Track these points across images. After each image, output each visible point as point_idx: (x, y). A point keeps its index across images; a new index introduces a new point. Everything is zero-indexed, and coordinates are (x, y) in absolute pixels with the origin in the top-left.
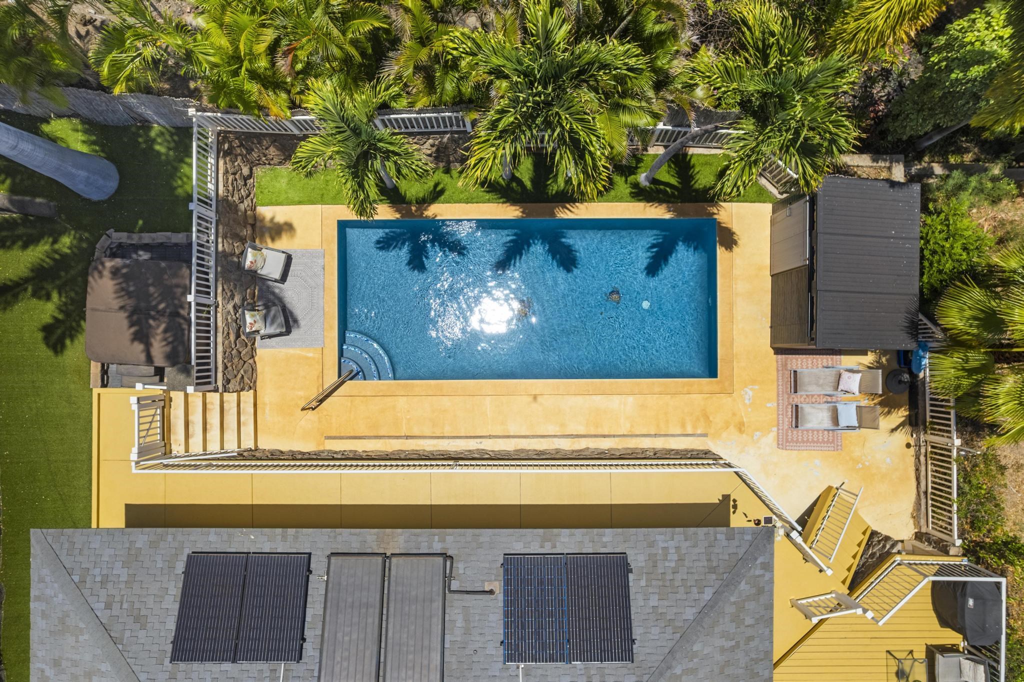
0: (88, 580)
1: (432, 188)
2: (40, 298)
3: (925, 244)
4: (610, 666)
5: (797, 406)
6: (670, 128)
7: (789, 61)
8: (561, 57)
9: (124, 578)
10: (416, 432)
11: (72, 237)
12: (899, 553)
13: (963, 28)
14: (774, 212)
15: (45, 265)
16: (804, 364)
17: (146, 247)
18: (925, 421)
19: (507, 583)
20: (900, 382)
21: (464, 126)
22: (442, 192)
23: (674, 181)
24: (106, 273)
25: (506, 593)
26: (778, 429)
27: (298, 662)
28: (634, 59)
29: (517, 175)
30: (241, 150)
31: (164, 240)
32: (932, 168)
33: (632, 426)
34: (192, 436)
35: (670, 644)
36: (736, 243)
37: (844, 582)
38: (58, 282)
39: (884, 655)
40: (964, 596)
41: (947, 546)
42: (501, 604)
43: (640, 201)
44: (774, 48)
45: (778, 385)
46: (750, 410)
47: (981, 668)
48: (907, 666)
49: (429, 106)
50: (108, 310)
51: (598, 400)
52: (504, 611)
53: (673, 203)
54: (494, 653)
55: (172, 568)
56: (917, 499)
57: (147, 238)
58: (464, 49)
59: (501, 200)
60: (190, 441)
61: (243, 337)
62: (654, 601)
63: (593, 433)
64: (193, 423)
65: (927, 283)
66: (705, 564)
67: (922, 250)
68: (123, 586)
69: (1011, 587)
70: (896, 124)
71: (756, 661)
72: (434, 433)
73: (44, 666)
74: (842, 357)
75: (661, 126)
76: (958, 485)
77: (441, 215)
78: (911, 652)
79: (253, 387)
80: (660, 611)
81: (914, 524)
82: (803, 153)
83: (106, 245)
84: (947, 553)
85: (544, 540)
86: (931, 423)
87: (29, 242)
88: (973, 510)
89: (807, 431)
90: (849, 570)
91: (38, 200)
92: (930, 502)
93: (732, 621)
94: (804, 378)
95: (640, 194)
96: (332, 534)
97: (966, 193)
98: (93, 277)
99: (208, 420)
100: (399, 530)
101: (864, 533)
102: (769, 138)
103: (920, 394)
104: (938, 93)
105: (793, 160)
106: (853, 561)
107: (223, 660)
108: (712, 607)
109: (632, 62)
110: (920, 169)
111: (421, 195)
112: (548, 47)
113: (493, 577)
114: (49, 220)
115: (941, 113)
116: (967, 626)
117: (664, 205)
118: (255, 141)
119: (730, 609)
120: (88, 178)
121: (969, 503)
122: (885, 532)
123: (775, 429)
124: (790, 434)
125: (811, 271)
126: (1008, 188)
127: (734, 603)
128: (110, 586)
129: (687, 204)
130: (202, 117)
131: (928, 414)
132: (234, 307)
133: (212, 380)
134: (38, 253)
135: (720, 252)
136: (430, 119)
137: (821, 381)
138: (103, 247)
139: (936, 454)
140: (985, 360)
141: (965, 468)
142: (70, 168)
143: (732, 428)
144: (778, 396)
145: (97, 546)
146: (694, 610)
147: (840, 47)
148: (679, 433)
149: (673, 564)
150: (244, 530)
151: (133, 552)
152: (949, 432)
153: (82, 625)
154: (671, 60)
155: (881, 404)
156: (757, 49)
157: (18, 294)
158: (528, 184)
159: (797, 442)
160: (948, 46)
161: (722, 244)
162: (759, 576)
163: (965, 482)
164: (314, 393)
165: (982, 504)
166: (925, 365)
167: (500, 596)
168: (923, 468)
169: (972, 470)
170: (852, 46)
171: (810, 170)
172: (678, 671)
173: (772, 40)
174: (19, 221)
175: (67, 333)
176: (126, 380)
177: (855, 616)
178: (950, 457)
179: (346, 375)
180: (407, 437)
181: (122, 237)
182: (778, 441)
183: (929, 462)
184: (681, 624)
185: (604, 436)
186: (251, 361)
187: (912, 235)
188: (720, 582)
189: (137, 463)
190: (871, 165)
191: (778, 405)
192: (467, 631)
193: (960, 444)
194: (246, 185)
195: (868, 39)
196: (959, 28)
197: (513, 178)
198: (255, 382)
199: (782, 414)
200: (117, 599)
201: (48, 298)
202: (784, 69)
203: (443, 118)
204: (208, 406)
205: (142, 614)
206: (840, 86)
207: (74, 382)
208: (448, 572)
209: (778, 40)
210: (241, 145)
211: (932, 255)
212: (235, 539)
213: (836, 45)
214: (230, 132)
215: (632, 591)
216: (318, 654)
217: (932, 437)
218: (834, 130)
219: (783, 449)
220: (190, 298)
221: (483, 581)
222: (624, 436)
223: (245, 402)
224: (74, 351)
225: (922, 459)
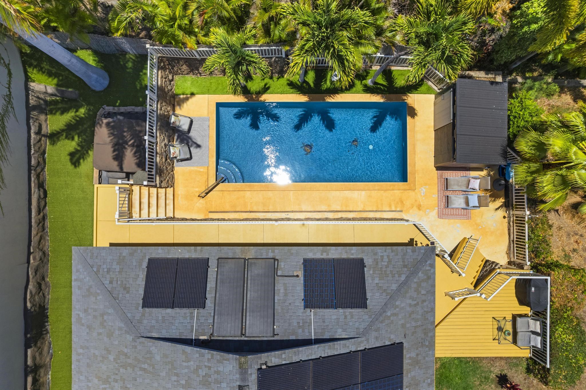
0: (101, 270)
1: (263, 87)
2: (69, 139)
3: (510, 113)
4: (356, 311)
5: (448, 196)
6: (383, 56)
7: (440, 18)
8: (334, 16)
9: (118, 270)
10: (255, 209)
11: (85, 109)
12: (499, 268)
13: (528, 6)
14: (435, 99)
15: (72, 123)
16: (451, 175)
17: (121, 114)
18: (513, 204)
19: (305, 271)
20: (500, 185)
21: (282, 54)
22: (268, 88)
23: (385, 83)
24: (104, 125)
25: (305, 276)
26: (438, 208)
27: (204, 309)
28: (368, 18)
29: (307, 80)
30: (169, 67)
31: (131, 110)
32: (517, 79)
33: (364, 206)
34: (143, 209)
35: (385, 301)
36: (416, 114)
37: (472, 284)
38: (78, 131)
39: (491, 319)
40: (530, 287)
41: (523, 265)
42: (302, 282)
43: (368, 93)
44: (433, 12)
45: (438, 186)
46: (424, 198)
47: (538, 323)
48: (502, 324)
49: (265, 43)
50: (105, 144)
51: (347, 193)
52: (304, 285)
53: (385, 94)
54: (299, 305)
55: (140, 265)
56: (509, 244)
57: (123, 109)
58: (289, 12)
59: (298, 93)
60: (142, 212)
61: (168, 160)
62: (377, 281)
63: (344, 210)
64: (143, 203)
65: (512, 132)
66: (402, 263)
67: (509, 116)
68: (117, 273)
69: (552, 282)
70: (497, 56)
71: (427, 312)
72: (264, 209)
73: (79, 313)
74: (471, 172)
75: (379, 55)
76: (528, 235)
77: (268, 100)
78: (505, 318)
79: (173, 186)
80: (380, 285)
81: (508, 257)
82: (448, 63)
83: (102, 113)
84: (523, 269)
85: (323, 252)
86: (516, 205)
87: (64, 111)
88: (536, 247)
89: (453, 208)
90: (474, 278)
91: (70, 90)
92: (515, 245)
93: (415, 291)
94: (451, 182)
95: (368, 90)
96: (219, 249)
97: (533, 90)
98: (97, 128)
99: (150, 202)
100: (252, 247)
101: (482, 261)
102: (430, 54)
103: (510, 191)
104: (516, 39)
105: (443, 66)
106: (476, 274)
107: (167, 307)
108: (405, 284)
109: (367, 19)
110: (511, 79)
111: (258, 90)
112: (328, 11)
113: (298, 270)
114: (75, 100)
115: (519, 49)
116: (531, 301)
117: (380, 95)
118: (176, 62)
119: (414, 285)
120: (97, 78)
121: (534, 244)
122: (492, 260)
123: (437, 208)
124: (444, 211)
125: (454, 125)
126: (554, 88)
127: (416, 282)
128: (111, 273)
129: (391, 95)
130: (152, 49)
131: (514, 200)
132: (165, 145)
133: (154, 180)
134: (68, 117)
135: (409, 119)
136: (265, 50)
137: (460, 184)
138: (101, 114)
139: (518, 220)
140: (538, 167)
141: (532, 226)
142: (90, 73)
143: (415, 207)
144: (438, 191)
145: (104, 255)
146: (396, 285)
147: (463, 11)
148: (388, 210)
149: (386, 264)
150: (176, 247)
151: (121, 258)
152: (524, 208)
153: (99, 291)
154: (384, 21)
155: (491, 196)
156: (424, 13)
157: (59, 137)
158: (312, 85)
159: (448, 215)
160: (522, 15)
161: (409, 115)
162: (428, 270)
163: (532, 233)
164: (203, 189)
165: (540, 244)
166: (512, 176)
167: (302, 278)
168: (512, 228)
169: (535, 227)
170: (469, 11)
171: (451, 71)
172: (389, 314)
173: (432, 8)
174: (60, 101)
175: (82, 156)
176: (111, 180)
177: (476, 297)
178: (524, 221)
179: (221, 179)
180: (251, 212)
181: (110, 109)
182: (438, 214)
183: (515, 225)
184: (390, 291)
185: (350, 211)
186: (172, 173)
187: (504, 108)
188: (409, 272)
189: (118, 220)
190: (485, 76)
191: (438, 196)
192: (286, 294)
193: (529, 214)
194: (170, 84)
195: (477, 7)
196: (526, 6)
197: (305, 82)
198: (174, 184)
199: (440, 201)
200: (115, 279)
201: (73, 139)
202: (437, 22)
203: (272, 50)
204: (151, 195)
205: (127, 286)
206: (464, 30)
207: (85, 181)
208: (276, 267)
209: (434, 8)
210: (169, 64)
211: (514, 118)
212: (171, 252)
213: (462, 10)
214: (164, 57)
215: (366, 276)
216: (213, 305)
217: (516, 212)
218: (461, 50)
219: (441, 218)
220: (146, 137)
221: (293, 271)
222: (360, 211)
223: (169, 194)
224: (86, 165)
225: (511, 224)
